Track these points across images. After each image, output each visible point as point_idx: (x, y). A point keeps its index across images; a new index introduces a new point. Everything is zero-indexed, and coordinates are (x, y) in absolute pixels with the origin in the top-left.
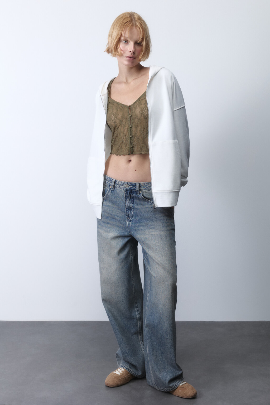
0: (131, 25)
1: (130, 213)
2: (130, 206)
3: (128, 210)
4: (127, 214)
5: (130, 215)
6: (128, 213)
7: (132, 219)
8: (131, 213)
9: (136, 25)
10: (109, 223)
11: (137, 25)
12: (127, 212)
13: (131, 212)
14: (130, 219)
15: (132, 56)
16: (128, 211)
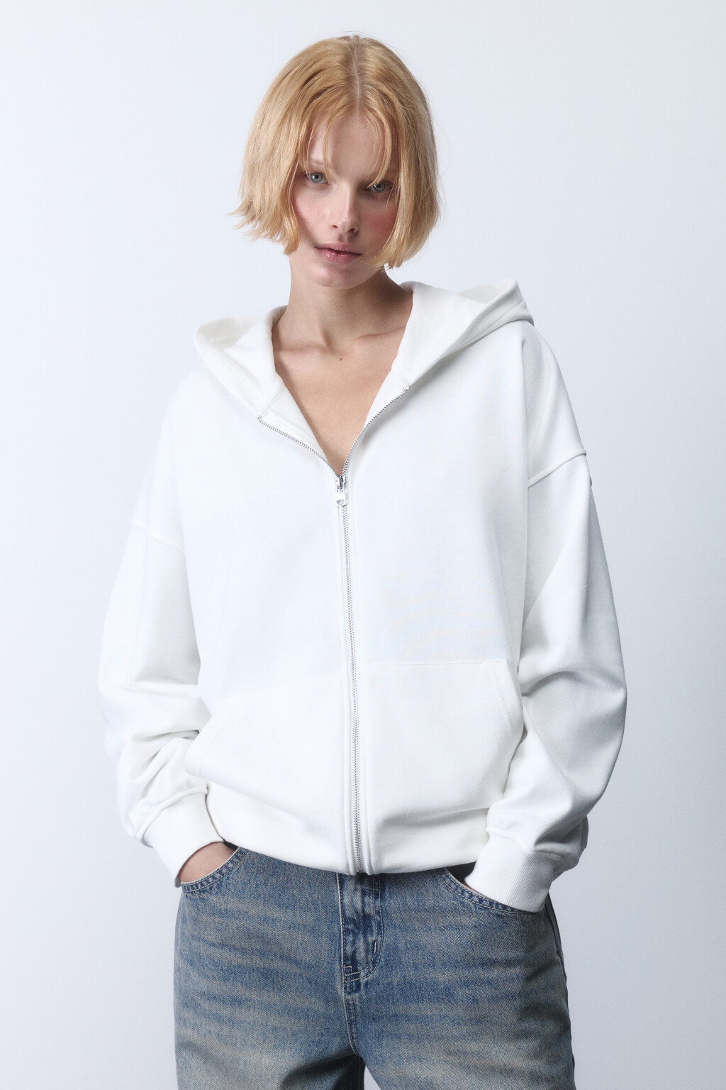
0: (340, 104)
1: (361, 944)
2: (363, 911)
3: (353, 931)
4: (349, 949)
5: (361, 955)
6: (354, 942)
7: (371, 976)
8: (367, 944)
9: (366, 107)
10: (240, 1003)
11: (371, 110)
12: (350, 938)
13: (370, 939)
14: (357, 976)
15: (344, 246)
16: (355, 935)
